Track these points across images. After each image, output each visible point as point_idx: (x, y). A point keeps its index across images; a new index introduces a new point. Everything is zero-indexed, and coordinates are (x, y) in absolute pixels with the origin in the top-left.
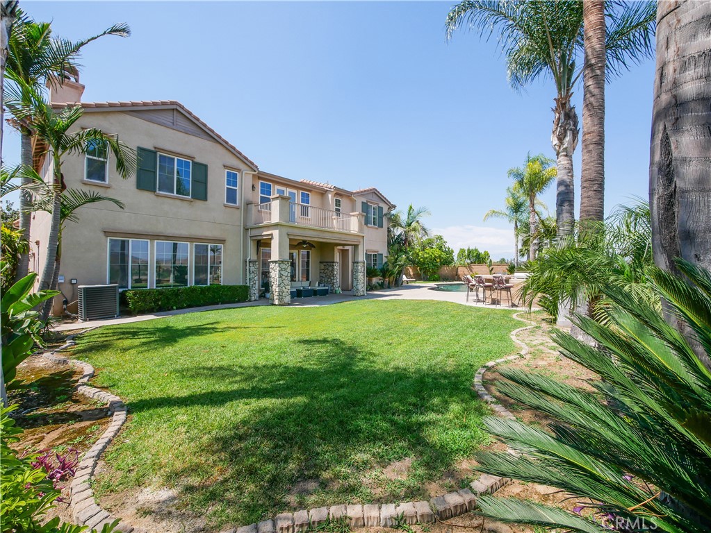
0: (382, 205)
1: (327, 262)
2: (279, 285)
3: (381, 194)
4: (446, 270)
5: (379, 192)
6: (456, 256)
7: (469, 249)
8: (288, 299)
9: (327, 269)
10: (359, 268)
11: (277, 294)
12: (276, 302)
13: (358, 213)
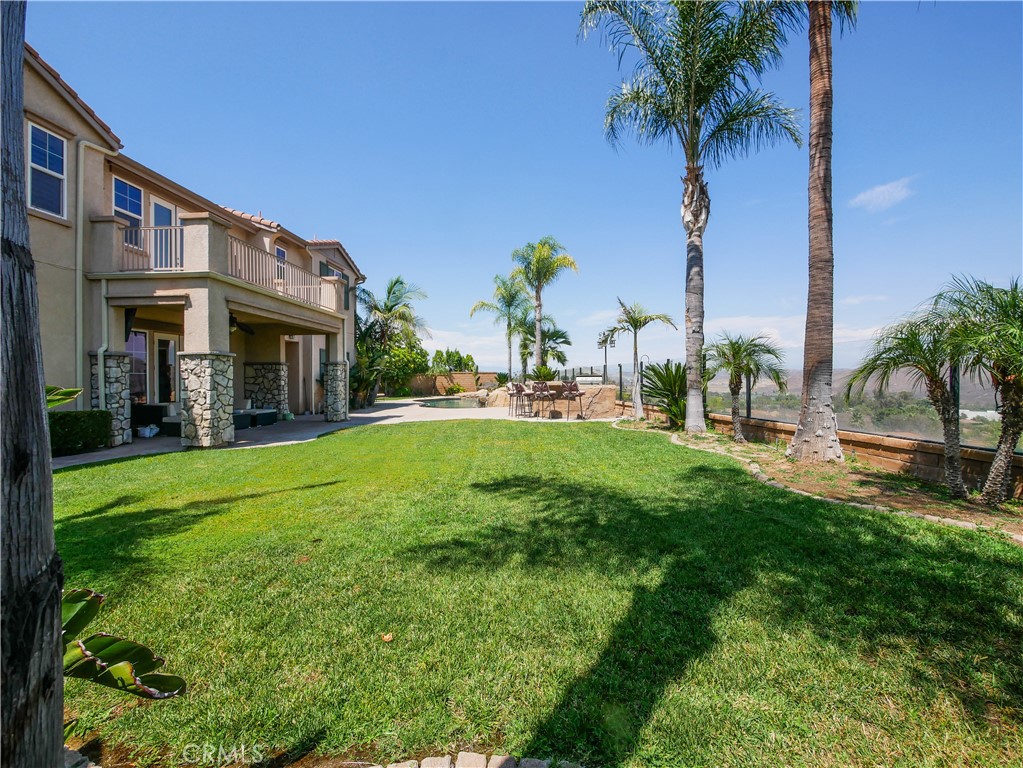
0: (347, 272)
1: (262, 364)
2: (212, 405)
3: (347, 255)
4: (419, 379)
5: (344, 250)
6: (431, 360)
7: (448, 352)
8: (229, 433)
9: (264, 376)
10: (339, 373)
11: (206, 424)
12: (206, 442)
13: (336, 278)
